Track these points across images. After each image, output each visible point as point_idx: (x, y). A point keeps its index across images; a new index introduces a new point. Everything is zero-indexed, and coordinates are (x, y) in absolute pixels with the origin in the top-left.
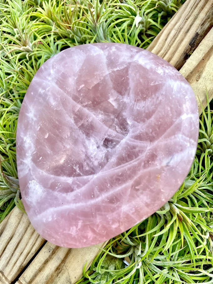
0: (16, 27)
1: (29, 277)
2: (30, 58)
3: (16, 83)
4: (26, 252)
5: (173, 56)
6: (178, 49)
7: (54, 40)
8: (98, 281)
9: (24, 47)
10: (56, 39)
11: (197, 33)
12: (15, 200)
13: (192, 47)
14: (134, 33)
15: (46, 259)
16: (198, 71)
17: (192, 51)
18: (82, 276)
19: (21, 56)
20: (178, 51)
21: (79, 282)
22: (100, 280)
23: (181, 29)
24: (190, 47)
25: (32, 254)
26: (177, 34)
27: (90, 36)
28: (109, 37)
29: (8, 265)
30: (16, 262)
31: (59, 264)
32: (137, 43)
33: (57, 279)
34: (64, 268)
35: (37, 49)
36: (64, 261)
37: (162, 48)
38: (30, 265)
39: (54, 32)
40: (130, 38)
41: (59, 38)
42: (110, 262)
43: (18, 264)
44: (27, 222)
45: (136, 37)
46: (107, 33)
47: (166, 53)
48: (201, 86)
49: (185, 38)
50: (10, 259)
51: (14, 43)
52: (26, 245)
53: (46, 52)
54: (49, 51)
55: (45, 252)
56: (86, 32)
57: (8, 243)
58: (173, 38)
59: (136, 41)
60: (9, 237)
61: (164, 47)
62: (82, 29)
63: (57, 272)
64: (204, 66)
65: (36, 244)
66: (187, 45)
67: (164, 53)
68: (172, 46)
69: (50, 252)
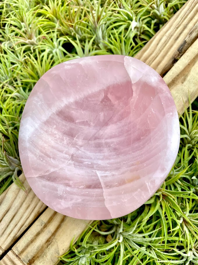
0: (23, 22)
1: (21, 247)
2: (34, 50)
3: (20, 72)
4: (20, 224)
7: (57, 36)
8: (82, 254)
9: (30, 40)
10: (58, 35)
11: (185, 41)
12: (13, 177)
13: (180, 53)
14: (129, 37)
15: (37, 231)
16: (184, 75)
17: (180, 57)
18: (69, 249)
19: (26, 48)
20: (168, 55)
21: (66, 254)
22: (85, 254)
23: (172, 36)
24: (178, 53)
25: (26, 226)
26: (167, 40)
27: (89, 36)
28: (107, 38)
29: (3, 235)
30: (11, 233)
31: (49, 237)
32: (132, 46)
33: (47, 250)
34: (54, 240)
36: (54, 234)
37: (153, 52)
38: (23, 236)
39: (58, 29)
40: (125, 40)
41: (62, 35)
42: (94, 239)
43: (12, 235)
44: (23, 197)
45: (131, 40)
46: (105, 34)
47: (157, 56)
48: (185, 88)
49: (175, 44)
50: (5, 230)
51: (20, 36)
52: (21, 218)
53: (50, 47)
55: (37, 226)
56: (86, 31)
57: (4, 215)
58: (163, 44)
59: (131, 44)
60: (6, 209)
61: (155, 51)
62: (83, 28)
63: (47, 244)
64: (189, 71)
65: (30, 218)
66: (176, 51)
68: (163, 51)
69: (42, 225)
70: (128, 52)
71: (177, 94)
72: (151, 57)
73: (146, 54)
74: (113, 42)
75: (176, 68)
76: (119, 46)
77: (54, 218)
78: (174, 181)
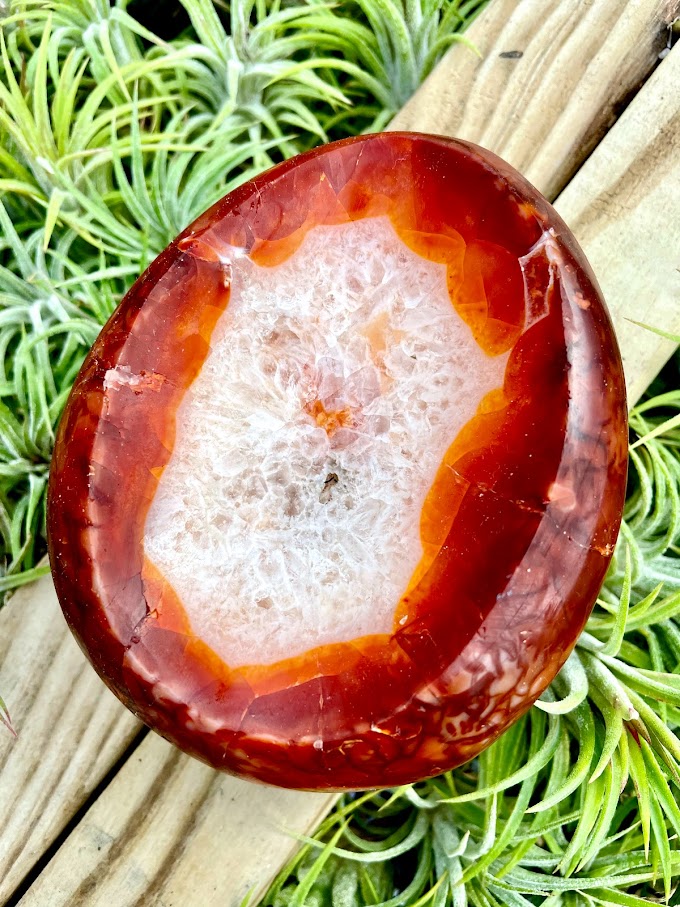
5: (610, 30)
6: (628, 6)
54: (77, 11)
67: (573, 19)
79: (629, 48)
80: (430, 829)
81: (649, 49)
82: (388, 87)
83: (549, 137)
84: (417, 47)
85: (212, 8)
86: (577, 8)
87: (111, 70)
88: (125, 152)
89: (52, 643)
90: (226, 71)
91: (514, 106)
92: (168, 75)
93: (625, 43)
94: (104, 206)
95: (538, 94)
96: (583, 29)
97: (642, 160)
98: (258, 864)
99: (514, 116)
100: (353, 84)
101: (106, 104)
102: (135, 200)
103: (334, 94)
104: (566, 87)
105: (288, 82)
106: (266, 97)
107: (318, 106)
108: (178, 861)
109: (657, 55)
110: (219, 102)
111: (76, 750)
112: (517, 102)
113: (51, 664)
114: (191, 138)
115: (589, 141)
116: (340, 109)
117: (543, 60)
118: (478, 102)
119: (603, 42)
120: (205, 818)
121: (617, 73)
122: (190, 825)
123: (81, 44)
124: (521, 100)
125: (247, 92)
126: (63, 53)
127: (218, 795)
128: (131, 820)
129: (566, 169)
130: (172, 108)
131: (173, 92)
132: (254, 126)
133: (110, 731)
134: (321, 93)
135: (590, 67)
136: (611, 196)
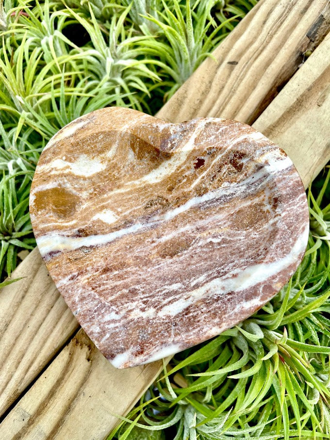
5: (277, 54)
6: (286, 43)
7: (51, 9)
10: (54, 8)
11: (322, 16)
13: (311, 41)
14: (203, 7)
15: (16, 432)
16: (322, 88)
17: (311, 50)
20: (286, 46)
24: (309, 42)
26: (284, 14)
27: (119, 7)
28: (156, 11)
32: (209, 25)
35: (16, 24)
37: (256, 38)
40: (195, 15)
41: (60, 7)
45: (208, 14)
46: (152, 3)
47: (264, 48)
48: (325, 115)
49: (300, 22)
54: (39, 31)
55: (14, 421)
58: (277, 21)
59: (208, 21)
61: (260, 37)
66: (303, 37)
67: (261, 49)
68: (276, 36)
69: (23, 420)
70: (202, 40)
71: (307, 131)
72: (252, 49)
73: (239, 44)
74: (168, 20)
75: (304, 72)
76: (181, 27)
77: (49, 405)
78: (301, 317)
79: (284, 63)
80: (183, 416)
81: (294, 63)
82: (178, 74)
83: (248, 100)
84: (192, 57)
85: (101, 34)
86: (263, 44)
87: (53, 59)
88: (57, 95)
89: (7, 320)
90: (106, 62)
91: (233, 85)
92: (79, 62)
93: (283, 61)
94: (46, 119)
95: (244, 81)
96: (265, 53)
97: (288, 112)
98: (99, 429)
99: (233, 90)
100: (163, 71)
101: (50, 73)
102: (60, 117)
103: (154, 75)
104: (256, 78)
105: (134, 69)
106: (123, 75)
107: (147, 80)
108: (61, 427)
109: (297, 66)
110: (102, 76)
111: (15, 371)
112: (235, 83)
113: (6, 329)
114: (88, 91)
115: (265, 103)
116: (157, 82)
117: (246, 66)
118: (217, 83)
119: (273, 60)
120: (75, 407)
121: (280, 73)
122: (68, 409)
123: (40, 46)
124: (236, 83)
125: (115, 72)
126: (31, 49)
127: (82, 396)
128: (40, 407)
129: (255, 114)
130: (80, 77)
131: (81, 70)
132: (118, 87)
133: (32, 363)
134: (149, 75)
135: (267, 70)
136: (274, 127)
